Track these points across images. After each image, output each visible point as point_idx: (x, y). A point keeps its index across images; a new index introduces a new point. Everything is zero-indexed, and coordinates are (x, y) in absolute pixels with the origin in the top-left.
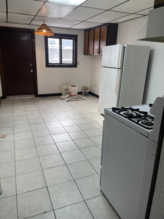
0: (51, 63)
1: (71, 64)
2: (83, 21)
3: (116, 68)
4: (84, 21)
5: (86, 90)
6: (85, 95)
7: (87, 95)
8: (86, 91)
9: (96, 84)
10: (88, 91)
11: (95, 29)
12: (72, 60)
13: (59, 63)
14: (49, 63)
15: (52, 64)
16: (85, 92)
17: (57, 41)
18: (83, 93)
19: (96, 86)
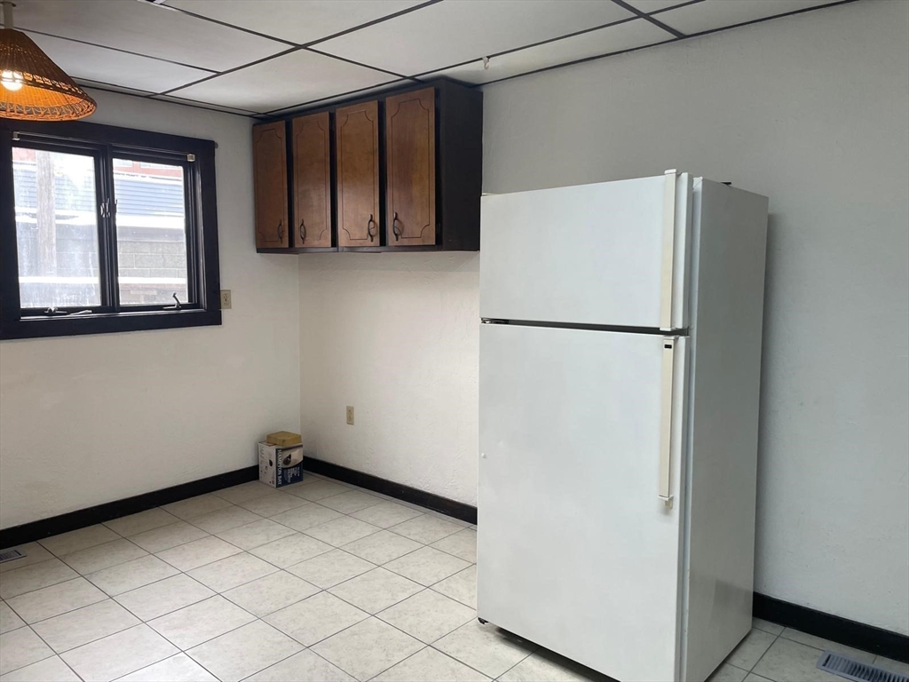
0: (38, 306)
1: (184, 306)
2: (297, 47)
3: (655, 331)
4: (305, 46)
5: (286, 454)
6: (285, 483)
7: (296, 479)
8: (287, 461)
9: (350, 411)
10: (297, 456)
11: (339, 112)
12: (184, 281)
13: (98, 303)
14: (23, 306)
15: (51, 313)
16: (281, 465)
17: (80, 168)
18: (268, 474)
19: (350, 420)
